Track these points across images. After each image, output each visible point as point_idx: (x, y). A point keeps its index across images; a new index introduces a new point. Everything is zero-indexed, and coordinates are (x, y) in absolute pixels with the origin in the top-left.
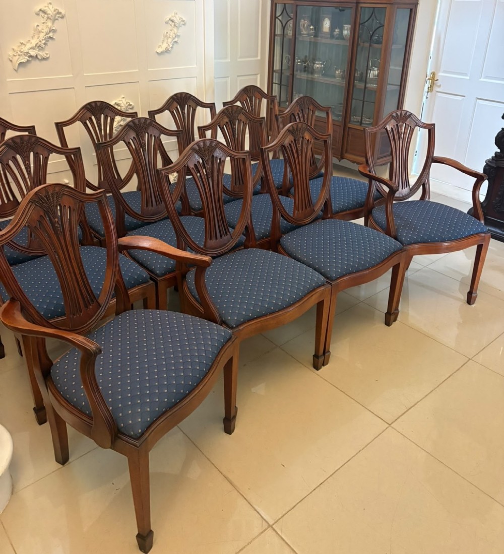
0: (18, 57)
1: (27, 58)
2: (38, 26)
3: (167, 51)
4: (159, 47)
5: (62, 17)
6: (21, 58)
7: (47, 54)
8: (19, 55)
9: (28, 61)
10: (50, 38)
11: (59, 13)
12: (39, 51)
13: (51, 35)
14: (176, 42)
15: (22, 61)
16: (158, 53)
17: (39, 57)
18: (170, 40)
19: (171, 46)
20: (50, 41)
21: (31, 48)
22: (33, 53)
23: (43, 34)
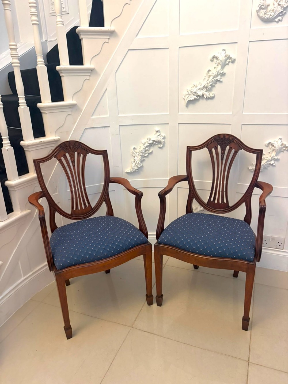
0: (188, 96)
1: (195, 97)
2: (209, 71)
5: (233, 62)
6: (190, 96)
7: (213, 94)
8: (189, 95)
9: (195, 99)
10: (217, 81)
11: (229, 58)
13: (218, 78)
15: (190, 99)
17: (205, 96)
20: (218, 83)
22: (200, 93)
23: (211, 77)
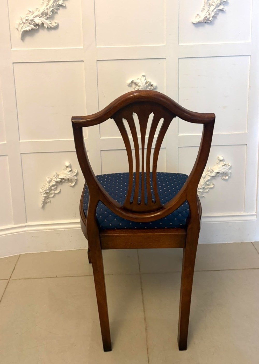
3: (206, 22)
4: (196, 17)
12: (46, 19)
14: (222, 11)
16: (194, 23)
18: (212, 8)
19: (213, 14)
21: (37, 16)
